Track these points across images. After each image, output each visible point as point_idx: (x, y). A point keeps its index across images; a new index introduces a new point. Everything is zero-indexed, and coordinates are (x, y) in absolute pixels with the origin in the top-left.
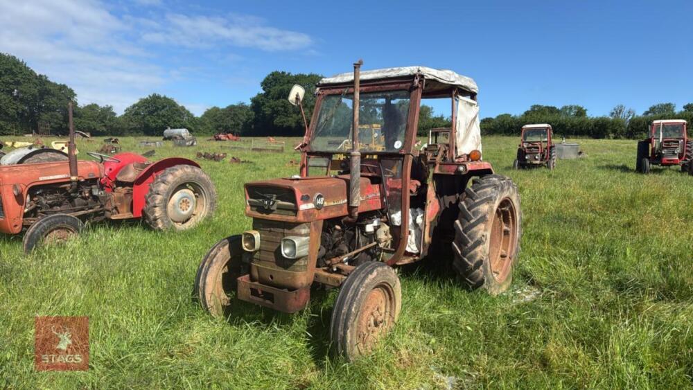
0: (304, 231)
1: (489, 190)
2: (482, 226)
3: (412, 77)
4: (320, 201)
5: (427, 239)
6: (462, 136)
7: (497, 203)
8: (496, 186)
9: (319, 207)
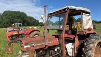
0: (27, 54)
1: (94, 40)
2: (91, 51)
3: (65, 8)
4: (33, 45)
5: (76, 52)
6: (85, 24)
7: (96, 44)
8: (96, 39)
9: (32, 47)
